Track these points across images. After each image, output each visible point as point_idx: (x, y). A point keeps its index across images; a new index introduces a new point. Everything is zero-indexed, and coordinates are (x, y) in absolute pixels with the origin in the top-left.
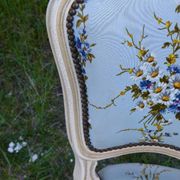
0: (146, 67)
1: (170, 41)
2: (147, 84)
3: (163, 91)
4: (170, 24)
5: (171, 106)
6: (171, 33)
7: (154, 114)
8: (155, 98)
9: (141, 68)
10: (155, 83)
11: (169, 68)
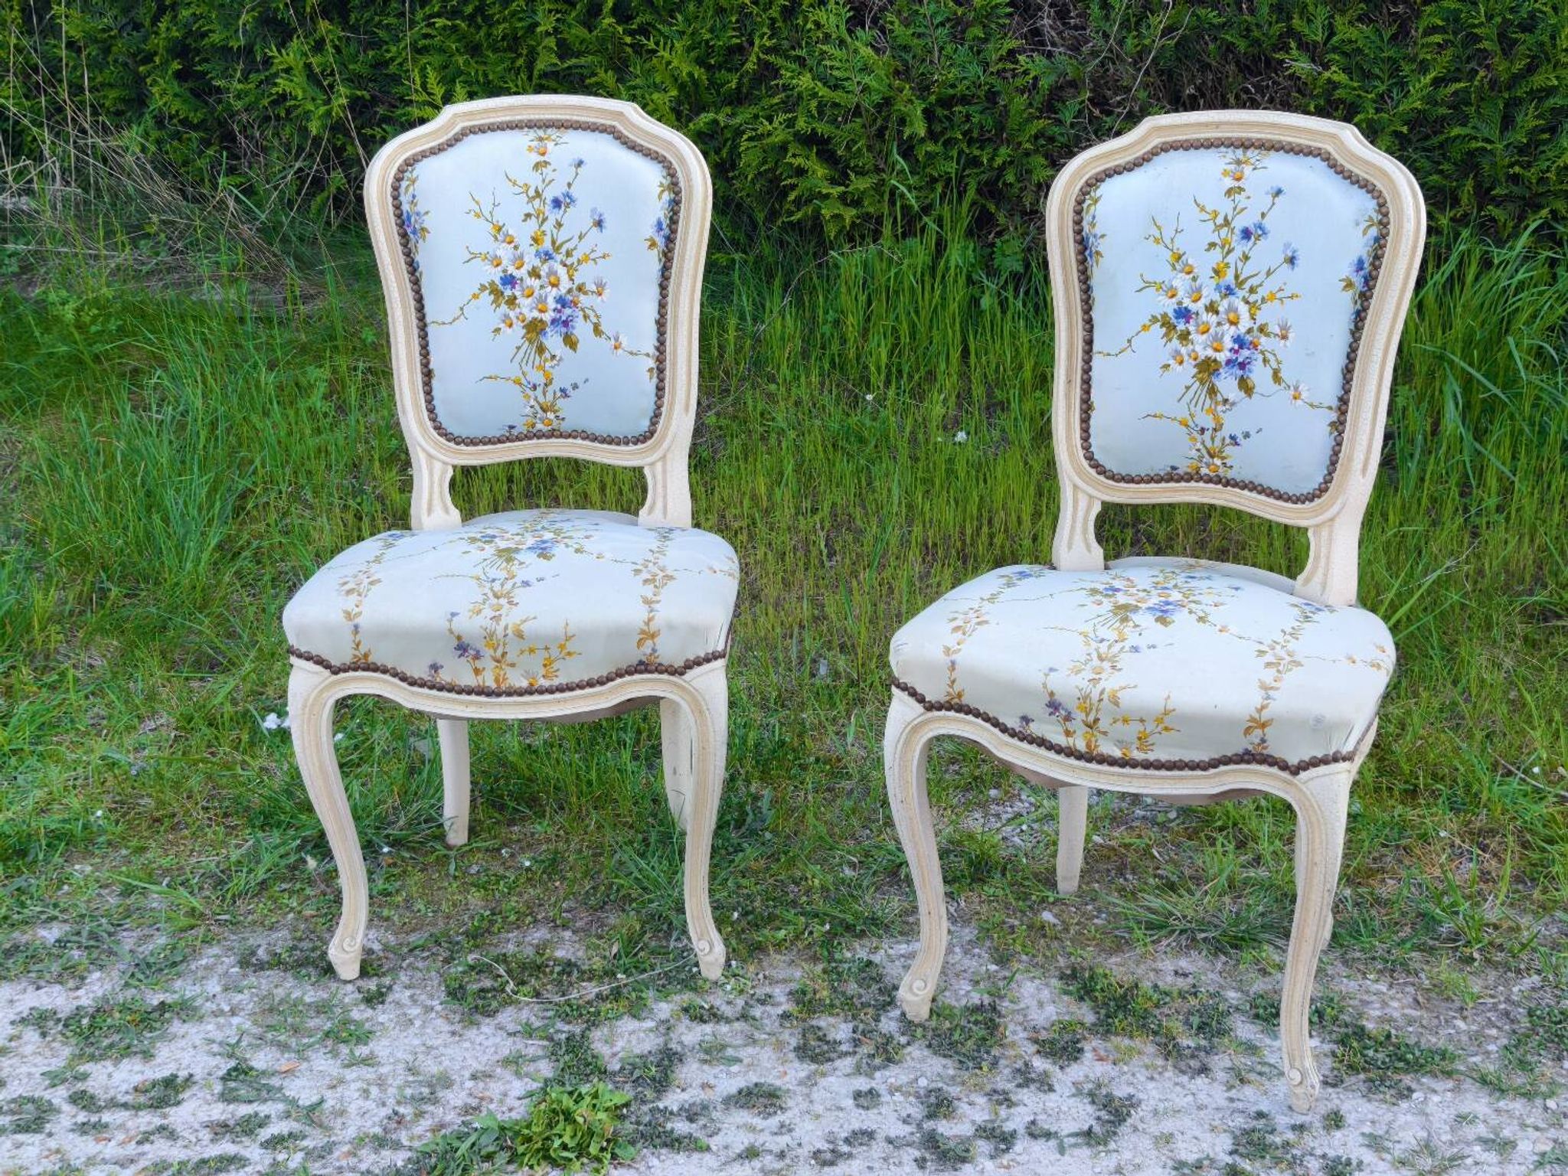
0: (1181, 282)
1: (1218, 241)
2: (1184, 314)
3: (1212, 331)
4: (1216, 214)
5: (1229, 362)
6: (1218, 228)
7: (1202, 382)
8: (1201, 346)
9: (1174, 284)
10: (1197, 314)
11: (1218, 287)
